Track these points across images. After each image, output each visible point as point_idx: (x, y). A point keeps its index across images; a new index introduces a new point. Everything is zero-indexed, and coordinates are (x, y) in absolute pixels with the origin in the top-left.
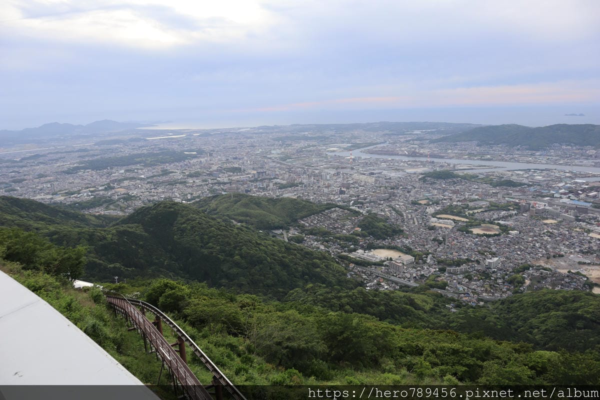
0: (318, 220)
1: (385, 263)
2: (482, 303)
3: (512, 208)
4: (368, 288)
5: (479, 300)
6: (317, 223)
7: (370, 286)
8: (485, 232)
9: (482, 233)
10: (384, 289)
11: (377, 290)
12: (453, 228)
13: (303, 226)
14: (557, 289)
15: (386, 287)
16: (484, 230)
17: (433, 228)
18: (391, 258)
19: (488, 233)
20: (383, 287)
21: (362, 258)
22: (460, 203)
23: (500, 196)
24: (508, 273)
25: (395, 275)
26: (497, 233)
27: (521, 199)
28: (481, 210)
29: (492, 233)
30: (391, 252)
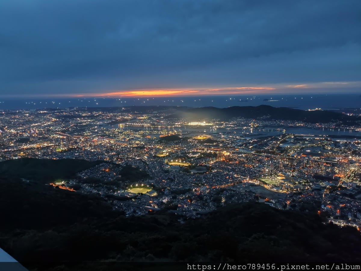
0: (91, 173)
1: (138, 197)
2: (199, 216)
3: (213, 156)
4: (128, 215)
5: (197, 214)
6: (90, 174)
7: (129, 214)
8: (198, 172)
9: (196, 173)
10: (138, 215)
11: (133, 216)
12: (179, 170)
13: (80, 177)
14: (240, 202)
15: (139, 213)
16: (198, 170)
17: (167, 171)
18: (142, 194)
19: (200, 172)
20: (137, 213)
21: (122, 196)
22: (183, 155)
23: (206, 149)
24: (213, 195)
25: (145, 204)
26: (205, 171)
27: (217, 151)
28: (195, 158)
29: (202, 172)
30: (142, 189)
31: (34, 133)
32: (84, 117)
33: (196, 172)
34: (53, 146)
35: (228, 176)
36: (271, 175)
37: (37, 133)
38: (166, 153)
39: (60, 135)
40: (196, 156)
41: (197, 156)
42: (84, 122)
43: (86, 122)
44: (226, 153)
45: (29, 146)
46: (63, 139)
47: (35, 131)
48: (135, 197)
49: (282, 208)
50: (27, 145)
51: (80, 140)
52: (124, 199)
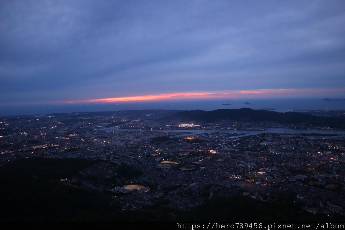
0: (91, 171)
1: (133, 193)
2: (189, 210)
3: (201, 155)
4: (124, 210)
5: (188, 208)
6: (90, 173)
7: (125, 208)
10: (133, 209)
11: (129, 210)
12: (170, 168)
13: (81, 175)
14: (226, 196)
15: (134, 208)
16: (187, 168)
17: (159, 169)
18: (136, 190)
19: (189, 169)
20: (133, 208)
21: (119, 192)
22: (174, 154)
23: (194, 149)
24: (201, 190)
25: (139, 199)
26: (194, 169)
27: (205, 150)
28: (185, 157)
29: (191, 169)
30: (136, 186)
31: (43, 135)
32: (85, 120)
33: (186, 169)
34: (58, 146)
35: (215, 172)
36: (253, 170)
37: (45, 135)
38: (158, 152)
39: (64, 136)
40: (185, 155)
41: (187, 155)
42: (85, 125)
43: (86, 125)
44: (213, 152)
45: (38, 147)
46: (67, 140)
47: (44, 134)
48: (130, 193)
49: (264, 199)
50: (37, 146)
51: (82, 141)
52: (120, 194)
